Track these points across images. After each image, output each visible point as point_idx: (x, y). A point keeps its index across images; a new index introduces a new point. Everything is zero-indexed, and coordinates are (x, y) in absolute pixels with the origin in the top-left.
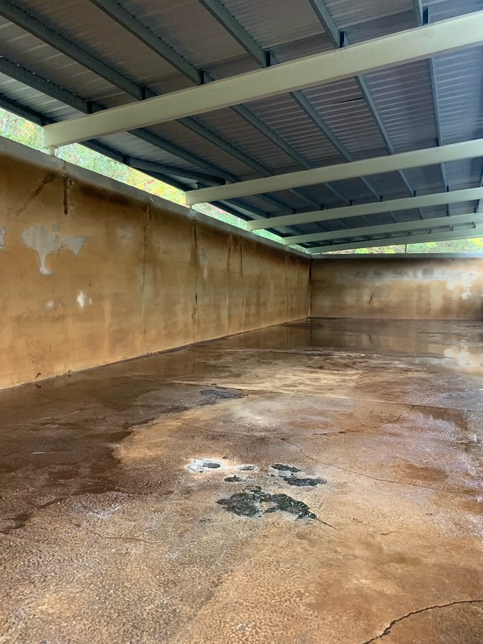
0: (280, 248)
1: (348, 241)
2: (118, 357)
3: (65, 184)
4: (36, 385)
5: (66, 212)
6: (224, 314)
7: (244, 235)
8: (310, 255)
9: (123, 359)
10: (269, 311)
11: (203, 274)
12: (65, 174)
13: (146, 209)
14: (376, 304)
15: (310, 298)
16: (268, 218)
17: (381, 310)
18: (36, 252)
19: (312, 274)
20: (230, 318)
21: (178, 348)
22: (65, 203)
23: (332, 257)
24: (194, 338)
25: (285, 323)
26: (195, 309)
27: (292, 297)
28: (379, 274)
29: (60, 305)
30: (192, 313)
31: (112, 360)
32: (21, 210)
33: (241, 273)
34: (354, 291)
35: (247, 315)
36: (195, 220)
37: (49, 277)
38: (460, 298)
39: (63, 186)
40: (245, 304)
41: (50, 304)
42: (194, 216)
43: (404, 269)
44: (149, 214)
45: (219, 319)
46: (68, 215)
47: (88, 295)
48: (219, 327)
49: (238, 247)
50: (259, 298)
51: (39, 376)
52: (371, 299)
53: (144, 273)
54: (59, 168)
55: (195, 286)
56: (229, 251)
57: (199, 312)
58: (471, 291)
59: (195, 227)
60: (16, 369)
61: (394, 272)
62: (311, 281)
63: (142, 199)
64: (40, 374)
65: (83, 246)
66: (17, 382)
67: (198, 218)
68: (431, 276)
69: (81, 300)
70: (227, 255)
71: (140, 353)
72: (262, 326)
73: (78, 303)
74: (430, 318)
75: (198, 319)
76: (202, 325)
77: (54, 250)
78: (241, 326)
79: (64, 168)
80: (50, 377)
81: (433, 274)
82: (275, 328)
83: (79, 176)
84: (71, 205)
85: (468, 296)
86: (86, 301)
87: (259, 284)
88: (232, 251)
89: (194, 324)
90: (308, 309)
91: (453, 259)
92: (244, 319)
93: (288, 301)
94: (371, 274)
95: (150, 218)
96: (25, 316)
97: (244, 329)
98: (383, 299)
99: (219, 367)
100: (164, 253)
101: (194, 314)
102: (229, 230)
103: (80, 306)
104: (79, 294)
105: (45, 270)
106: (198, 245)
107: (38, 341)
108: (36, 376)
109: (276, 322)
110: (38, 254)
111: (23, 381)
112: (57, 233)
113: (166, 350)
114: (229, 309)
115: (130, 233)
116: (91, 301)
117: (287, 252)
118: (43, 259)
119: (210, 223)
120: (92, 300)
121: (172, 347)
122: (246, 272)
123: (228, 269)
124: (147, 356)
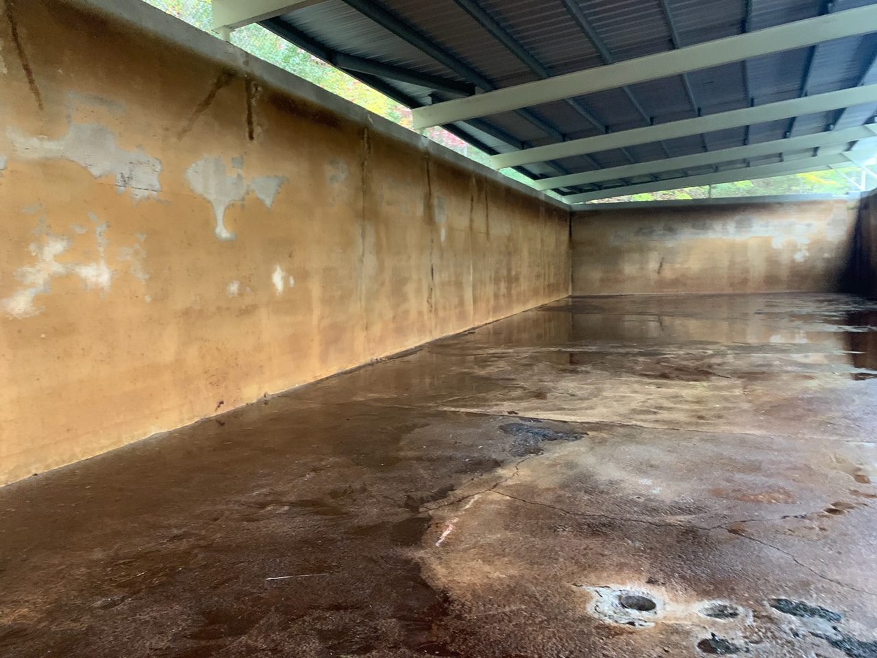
0: (534, 195)
1: (626, 184)
2: (333, 368)
3: (248, 89)
4: (217, 421)
5: (251, 137)
6: (468, 295)
7: (489, 175)
8: (570, 206)
9: (340, 371)
10: (522, 288)
11: (439, 236)
12: (247, 73)
13: (363, 133)
14: (668, 274)
15: (571, 269)
16: (523, 149)
17: (675, 282)
18: (209, 202)
19: (573, 233)
20: (475, 301)
21: (412, 349)
22: (250, 122)
23: (599, 208)
24: (431, 332)
25: (542, 305)
26: (432, 289)
27: (549, 267)
28: (671, 230)
29: (248, 289)
30: (427, 296)
31: (324, 374)
32: (185, 131)
33: (488, 233)
34: (636, 256)
35: (496, 296)
36: (427, 153)
37: (229, 245)
38: (793, 261)
39: (245, 94)
40: (492, 279)
41: (234, 288)
42: (426, 146)
43: (708, 222)
44: (368, 142)
45: (461, 303)
46: (255, 141)
47: (289, 272)
48: (462, 316)
49: (483, 195)
50: (509, 270)
51: (222, 405)
52: (661, 266)
53: (363, 236)
54: (240, 63)
55: (431, 254)
56: (472, 200)
57: (437, 293)
58: (808, 250)
59: (428, 163)
60: (186, 397)
61: (694, 227)
62: (572, 243)
63: (357, 118)
64: (222, 403)
65: (278, 193)
66: (189, 419)
67: (431, 150)
68: (749, 229)
69: (278, 279)
70: (469, 206)
71: (363, 361)
72: (514, 312)
73: (274, 285)
74: (749, 291)
75: (435, 304)
76: (441, 313)
77: (236, 199)
78: (489, 313)
79: (246, 63)
80: (237, 406)
81: (752, 227)
82: (530, 313)
83: (267, 77)
84: (258, 124)
85: (805, 256)
86: (286, 281)
87: (510, 251)
88: (475, 199)
89: (431, 311)
90: (569, 284)
91: (781, 204)
92: (492, 302)
93: (544, 274)
94: (660, 230)
95: (369, 148)
96: (197, 307)
97: (493, 317)
98: (678, 266)
99: (497, 380)
100: (388, 204)
101: (430, 297)
102: (471, 167)
103: (277, 290)
104: (275, 270)
105: (223, 232)
106: (432, 191)
107: (217, 348)
108: (216, 406)
109: (532, 305)
110: (212, 205)
111: (197, 416)
112: (240, 171)
113: (397, 354)
114: (474, 288)
115: (343, 172)
116: (292, 281)
117: (542, 201)
118: (220, 213)
119: (447, 157)
120: (294, 278)
121: (404, 349)
122: (494, 232)
123: (471, 228)
124: (371, 364)
